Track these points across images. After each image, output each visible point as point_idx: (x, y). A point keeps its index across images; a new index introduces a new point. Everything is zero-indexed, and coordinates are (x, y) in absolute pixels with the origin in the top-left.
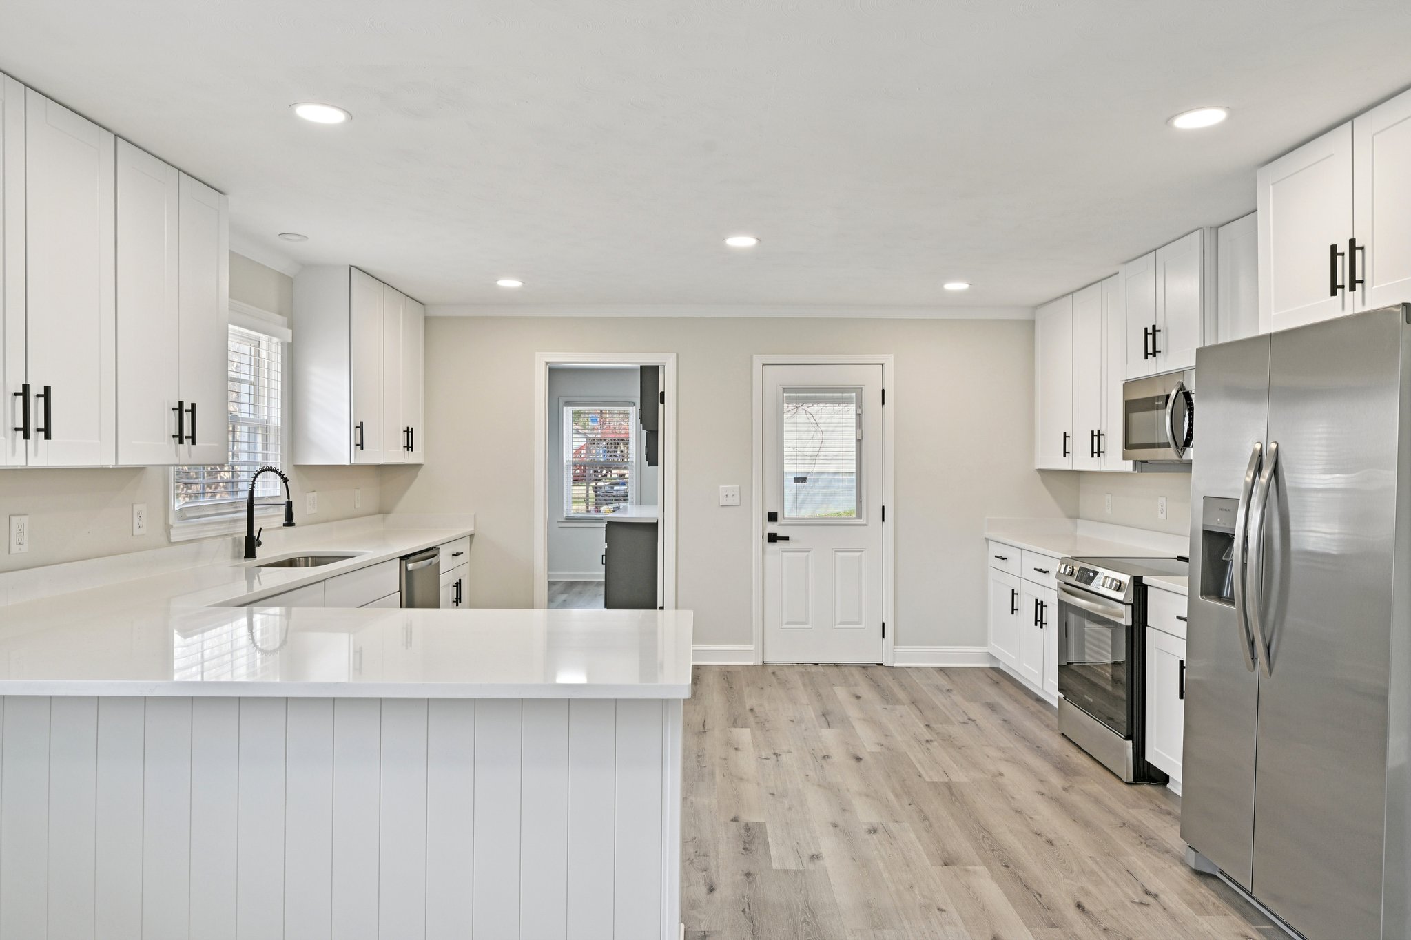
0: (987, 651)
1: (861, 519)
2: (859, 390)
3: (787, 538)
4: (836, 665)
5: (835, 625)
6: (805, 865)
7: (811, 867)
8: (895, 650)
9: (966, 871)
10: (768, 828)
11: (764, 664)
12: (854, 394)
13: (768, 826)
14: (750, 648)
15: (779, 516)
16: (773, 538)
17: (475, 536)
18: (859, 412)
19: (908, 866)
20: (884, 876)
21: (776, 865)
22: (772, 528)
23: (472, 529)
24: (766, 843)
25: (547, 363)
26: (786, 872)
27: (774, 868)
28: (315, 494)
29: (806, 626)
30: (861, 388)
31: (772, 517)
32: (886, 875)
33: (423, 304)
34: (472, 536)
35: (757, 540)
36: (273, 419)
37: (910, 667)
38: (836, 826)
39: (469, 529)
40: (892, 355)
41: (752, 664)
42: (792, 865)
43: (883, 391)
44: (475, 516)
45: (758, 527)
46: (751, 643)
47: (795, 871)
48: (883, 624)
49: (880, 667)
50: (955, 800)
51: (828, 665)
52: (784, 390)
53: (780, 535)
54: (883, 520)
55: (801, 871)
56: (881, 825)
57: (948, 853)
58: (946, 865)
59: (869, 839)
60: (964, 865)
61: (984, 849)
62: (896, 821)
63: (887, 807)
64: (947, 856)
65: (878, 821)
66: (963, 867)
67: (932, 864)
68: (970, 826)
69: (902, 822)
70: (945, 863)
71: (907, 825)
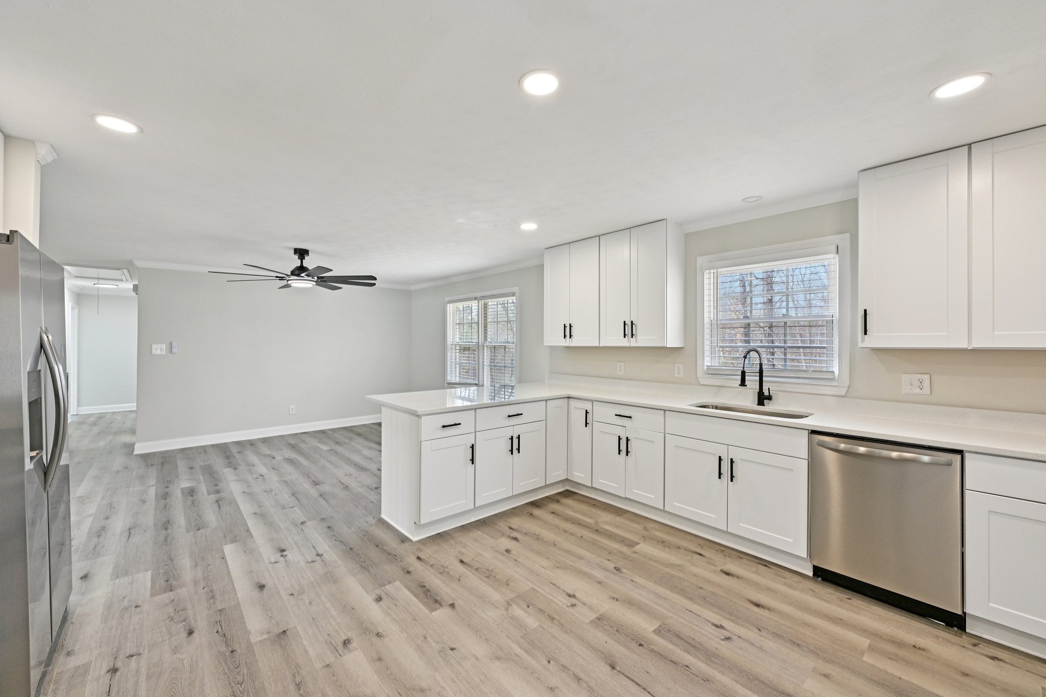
6: (382, 592)
7: (378, 591)
9: (269, 633)
10: (425, 608)
13: (426, 611)
19: (313, 619)
20: (330, 605)
21: (398, 583)
24: (415, 595)
26: (389, 583)
27: (398, 582)
32: (328, 605)
38: (378, 635)
42: (388, 587)
47: (385, 585)
55: (382, 586)
56: (341, 654)
57: (281, 645)
58: (285, 631)
59: (348, 631)
60: (270, 637)
61: (247, 665)
62: (328, 666)
63: (341, 686)
64: (282, 641)
65: (345, 657)
66: (271, 635)
67: (295, 627)
68: (251, 695)
69: (323, 667)
70: (285, 633)
71: (318, 665)
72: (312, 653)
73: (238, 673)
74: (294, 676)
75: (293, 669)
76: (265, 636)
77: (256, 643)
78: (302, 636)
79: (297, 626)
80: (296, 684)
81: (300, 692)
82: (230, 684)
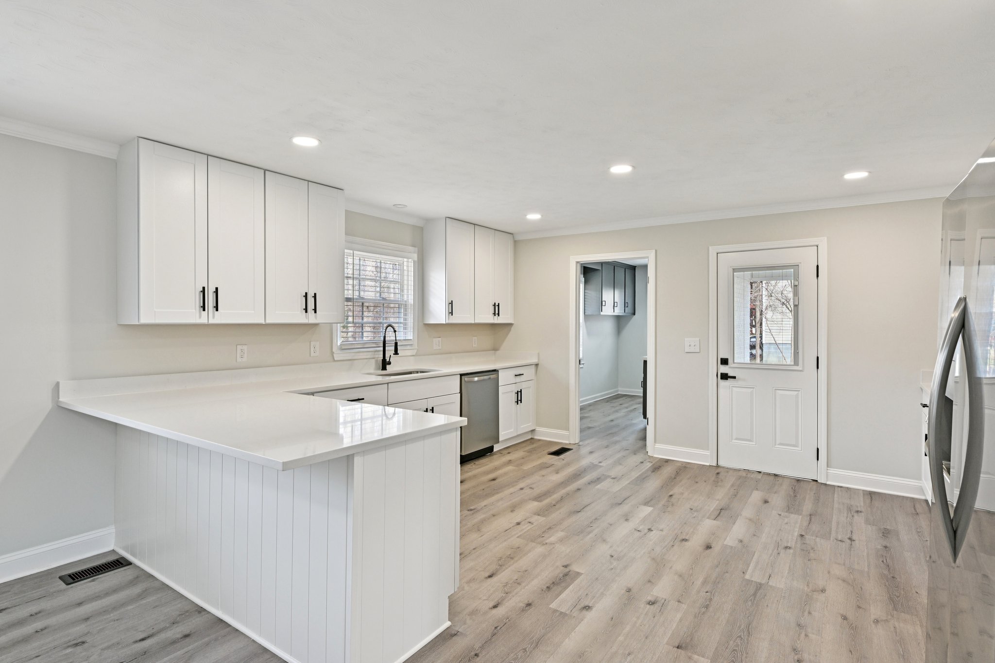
0: (920, 485)
1: (798, 366)
2: (796, 266)
3: (734, 377)
4: (776, 475)
5: (775, 445)
7: (575, 614)
8: (828, 471)
9: (690, 658)
10: (579, 578)
11: (718, 466)
12: (793, 270)
13: (582, 577)
14: (707, 453)
15: (730, 361)
16: (725, 377)
17: (539, 366)
18: (796, 283)
21: (553, 605)
22: (724, 369)
23: (537, 361)
24: (566, 587)
25: (577, 262)
26: (554, 612)
27: (550, 606)
28: (440, 339)
29: (751, 443)
30: (798, 265)
31: (725, 362)
32: (622, 638)
33: (512, 234)
34: (537, 365)
35: (713, 379)
36: (410, 300)
37: (841, 487)
38: (629, 591)
39: (535, 361)
40: (826, 238)
41: (708, 464)
42: (564, 608)
43: (818, 266)
44: (538, 353)
45: (713, 368)
46: (708, 450)
47: (560, 613)
48: (818, 449)
49: (815, 482)
50: (751, 600)
51: (769, 474)
52: (734, 270)
53: (730, 374)
54: (818, 368)
55: (564, 614)
56: (663, 601)
57: (691, 639)
58: (678, 647)
59: (640, 608)
60: (692, 653)
61: (728, 646)
62: (679, 601)
63: (686, 588)
64: (688, 641)
65: (664, 597)
66: (690, 654)
67: (667, 644)
68: (738, 624)
69: (683, 603)
70: (678, 646)
71: (684, 606)
72: (679, 616)
73: (737, 645)
74: (704, 613)
75: (700, 617)
76: (696, 657)
77: (707, 658)
78: (670, 632)
79: (664, 643)
80: (707, 608)
81: (709, 603)
82: (748, 643)
